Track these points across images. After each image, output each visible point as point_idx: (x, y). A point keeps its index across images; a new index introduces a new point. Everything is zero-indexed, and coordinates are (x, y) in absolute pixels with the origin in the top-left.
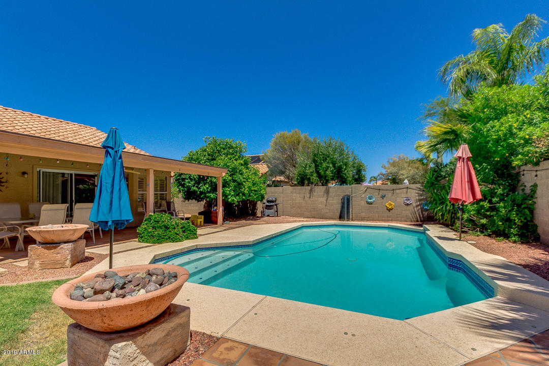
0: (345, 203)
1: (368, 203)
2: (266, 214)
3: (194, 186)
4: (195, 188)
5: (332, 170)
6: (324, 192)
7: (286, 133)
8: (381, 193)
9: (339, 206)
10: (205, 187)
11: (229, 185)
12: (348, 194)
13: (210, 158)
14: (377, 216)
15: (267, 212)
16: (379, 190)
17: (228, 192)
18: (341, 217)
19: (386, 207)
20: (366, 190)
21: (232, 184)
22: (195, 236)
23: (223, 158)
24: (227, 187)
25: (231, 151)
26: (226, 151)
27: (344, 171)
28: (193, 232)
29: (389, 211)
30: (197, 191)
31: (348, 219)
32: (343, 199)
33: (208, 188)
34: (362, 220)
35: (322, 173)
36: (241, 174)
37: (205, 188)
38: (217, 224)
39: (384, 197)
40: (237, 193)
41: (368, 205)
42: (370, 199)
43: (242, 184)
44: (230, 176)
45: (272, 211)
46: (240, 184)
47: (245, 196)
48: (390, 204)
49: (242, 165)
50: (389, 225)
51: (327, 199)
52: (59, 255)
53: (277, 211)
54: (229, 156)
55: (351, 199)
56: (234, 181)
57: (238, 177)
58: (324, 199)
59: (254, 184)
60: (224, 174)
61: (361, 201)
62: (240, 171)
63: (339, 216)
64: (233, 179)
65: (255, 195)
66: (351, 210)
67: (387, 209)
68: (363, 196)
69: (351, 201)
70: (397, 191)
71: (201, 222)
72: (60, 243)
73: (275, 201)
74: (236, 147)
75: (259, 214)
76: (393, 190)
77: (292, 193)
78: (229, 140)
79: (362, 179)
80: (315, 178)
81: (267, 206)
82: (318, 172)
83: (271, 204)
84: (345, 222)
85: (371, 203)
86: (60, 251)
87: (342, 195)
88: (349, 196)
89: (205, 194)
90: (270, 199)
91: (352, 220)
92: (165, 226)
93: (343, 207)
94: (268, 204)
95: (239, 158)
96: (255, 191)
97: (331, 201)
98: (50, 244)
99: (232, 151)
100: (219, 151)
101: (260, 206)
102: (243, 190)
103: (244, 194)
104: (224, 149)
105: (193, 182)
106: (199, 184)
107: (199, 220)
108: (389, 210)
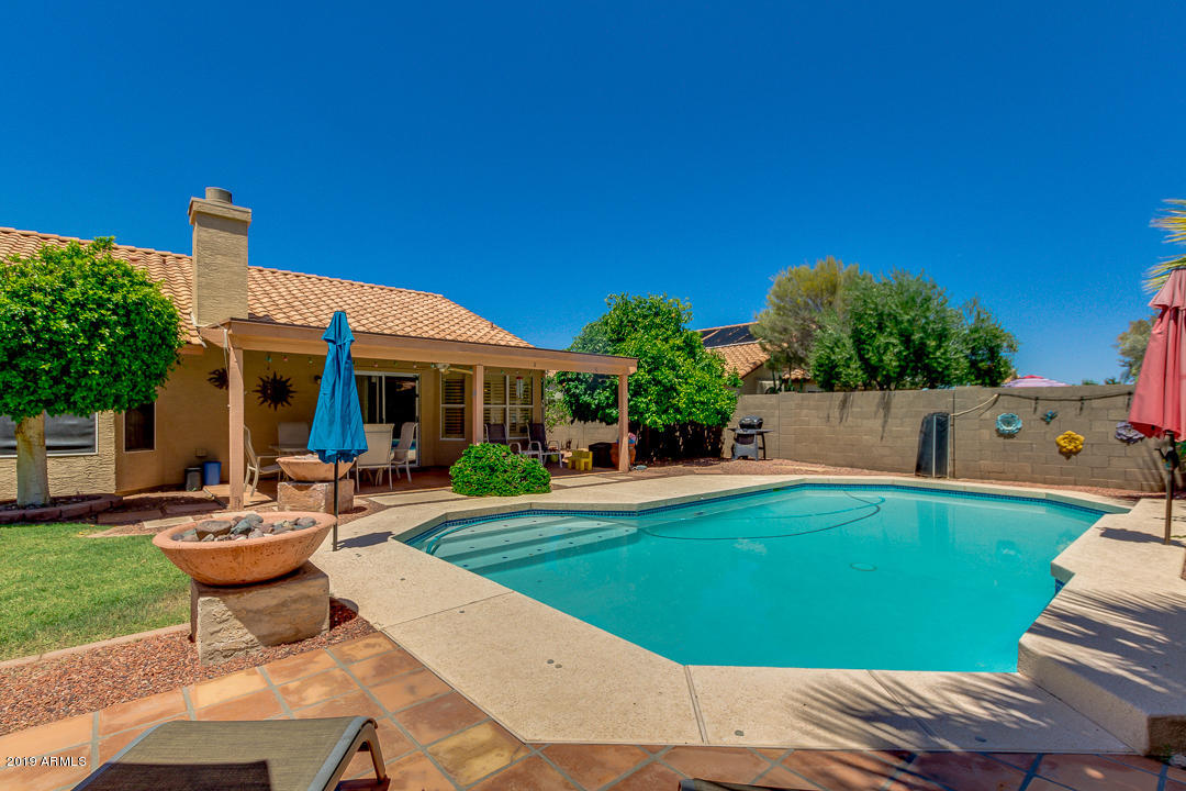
0: (931, 432)
1: (1001, 434)
2: (738, 454)
3: (585, 394)
4: (586, 398)
5: (900, 352)
6: (878, 406)
7: (805, 269)
8: (1043, 408)
9: (914, 441)
10: (602, 396)
11: (645, 390)
12: (944, 410)
13: (615, 337)
14: (1029, 470)
15: (742, 449)
16: (1037, 399)
17: (643, 405)
18: (921, 468)
19: (1058, 445)
20: (996, 400)
21: (653, 389)
22: (545, 487)
23: (639, 335)
24: (641, 395)
25: (658, 321)
26: (647, 322)
27: (934, 353)
28: (540, 480)
29: (1068, 458)
30: (589, 404)
31: (941, 473)
32: (927, 422)
33: (607, 398)
34: (984, 476)
35: (874, 360)
36: (673, 368)
37: (602, 398)
38: (617, 469)
39: (1052, 418)
40: (664, 407)
41: (1001, 440)
42: (1009, 424)
43: (675, 390)
44: (649, 372)
45: (751, 447)
46: (670, 390)
47: (681, 413)
48: (1072, 440)
49: (679, 349)
50: (1047, 494)
51: (885, 422)
52: (311, 500)
53: (764, 448)
54: (653, 333)
55: (950, 422)
56: (658, 383)
57: (666, 375)
58: (877, 423)
59: (700, 389)
60: (633, 370)
61: (981, 427)
62: (670, 361)
63: (914, 465)
64: (654, 380)
65: (703, 411)
66: (949, 450)
67: (1061, 452)
68: (988, 415)
69: (950, 429)
70: (1095, 403)
71: (586, 464)
72: (313, 482)
73: (760, 425)
74: (670, 312)
75: (727, 453)
76: (1082, 399)
77: (800, 406)
78: (656, 298)
79: (1000, 372)
80: (854, 371)
81: (739, 435)
82: (862, 358)
83: (749, 432)
84: (929, 481)
85: (1010, 435)
86: (313, 494)
87: (927, 411)
88: (946, 416)
89: (603, 409)
90: (748, 421)
91: (954, 476)
92: (490, 467)
93: (925, 443)
94: (741, 431)
95: (674, 334)
96: (702, 403)
97: (894, 426)
98: (303, 483)
99: (663, 320)
100: (633, 323)
101: (728, 437)
102: (675, 402)
103: (678, 410)
104: (645, 317)
105: (583, 387)
106: (593, 390)
107: (584, 460)
108: (1068, 454)
